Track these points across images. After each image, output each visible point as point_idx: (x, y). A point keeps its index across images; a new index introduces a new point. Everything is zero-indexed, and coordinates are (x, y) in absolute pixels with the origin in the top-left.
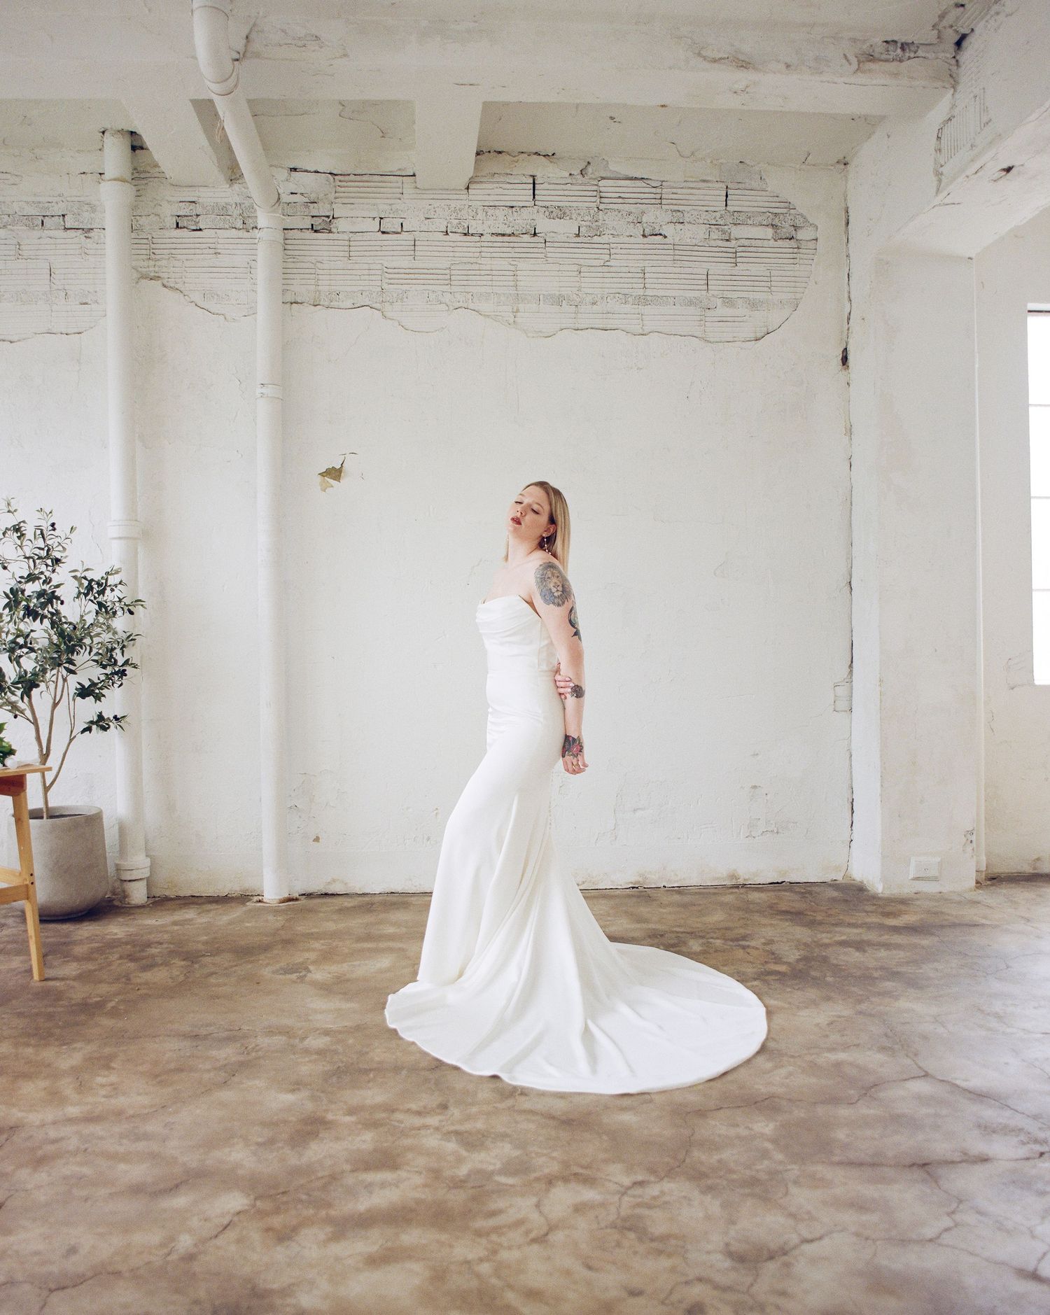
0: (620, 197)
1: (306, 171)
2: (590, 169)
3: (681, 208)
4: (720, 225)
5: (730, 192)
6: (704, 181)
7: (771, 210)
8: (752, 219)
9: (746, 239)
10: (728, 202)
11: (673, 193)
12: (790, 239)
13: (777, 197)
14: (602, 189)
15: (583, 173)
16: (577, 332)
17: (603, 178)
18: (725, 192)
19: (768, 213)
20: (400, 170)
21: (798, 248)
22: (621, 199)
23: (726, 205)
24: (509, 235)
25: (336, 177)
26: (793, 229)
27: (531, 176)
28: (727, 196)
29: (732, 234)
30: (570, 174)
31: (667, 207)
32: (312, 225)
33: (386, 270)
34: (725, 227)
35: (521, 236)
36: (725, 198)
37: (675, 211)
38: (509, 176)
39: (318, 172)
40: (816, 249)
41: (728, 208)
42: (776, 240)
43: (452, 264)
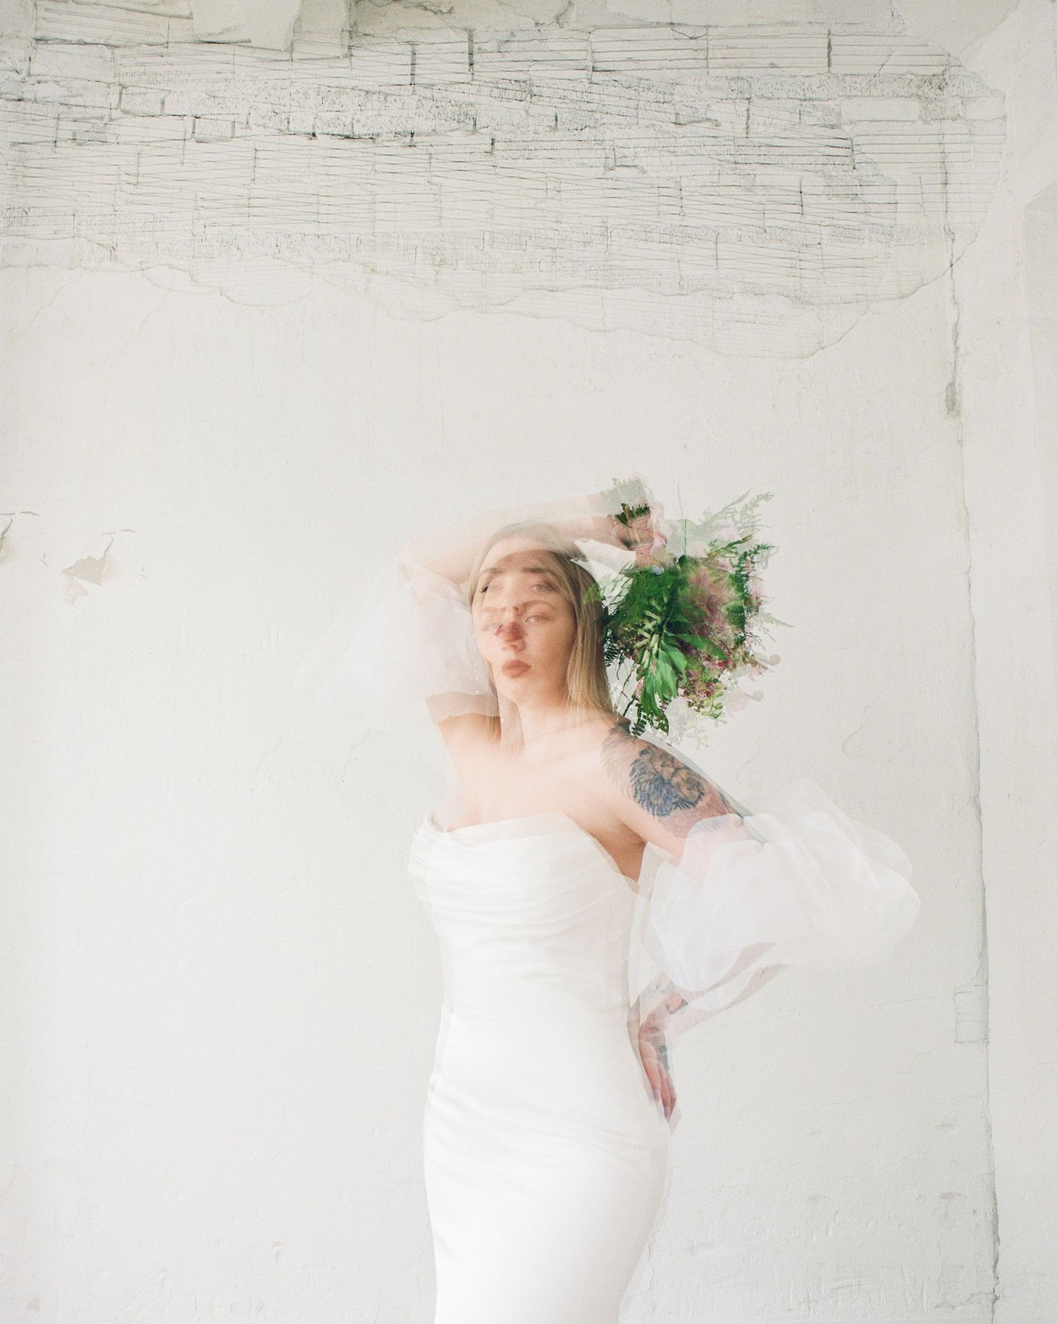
0: (630, 59)
1: (64, 42)
2: (573, 15)
3: (744, 73)
4: (820, 100)
5: (835, 41)
6: (787, 23)
7: (914, 70)
8: (880, 86)
9: (870, 121)
10: (832, 58)
11: (728, 48)
12: (954, 120)
13: (926, 45)
14: (595, 46)
15: (561, 21)
16: (552, 293)
17: (597, 28)
18: (826, 41)
19: (909, 76)
20: (228, 30)
21: (970, 134)
22: (631, 63)
23: (829, 65)
24: (428, 135)
25: (116, 51)
26: (958, 101)
27: (465, 29)
28: (829, 46)
29: (843, 114)
30: (537, 24)
31: (719, 72)
32: (75, 134)
33: (201, 203)
34: (831, 103)
35: (450, 133)
36: (826, 51)
37: (733, 79)
38: (425, 32)
39: (86, 44)
40: (1005, 135)
41: (834, 69)
42: (925, 122)
43: (321, 187)
